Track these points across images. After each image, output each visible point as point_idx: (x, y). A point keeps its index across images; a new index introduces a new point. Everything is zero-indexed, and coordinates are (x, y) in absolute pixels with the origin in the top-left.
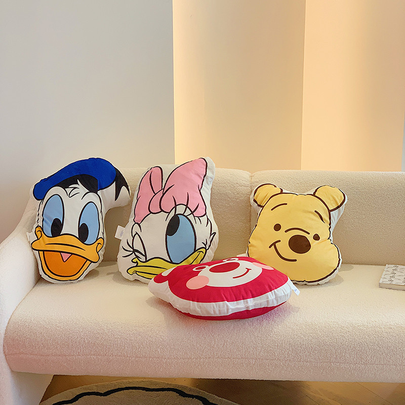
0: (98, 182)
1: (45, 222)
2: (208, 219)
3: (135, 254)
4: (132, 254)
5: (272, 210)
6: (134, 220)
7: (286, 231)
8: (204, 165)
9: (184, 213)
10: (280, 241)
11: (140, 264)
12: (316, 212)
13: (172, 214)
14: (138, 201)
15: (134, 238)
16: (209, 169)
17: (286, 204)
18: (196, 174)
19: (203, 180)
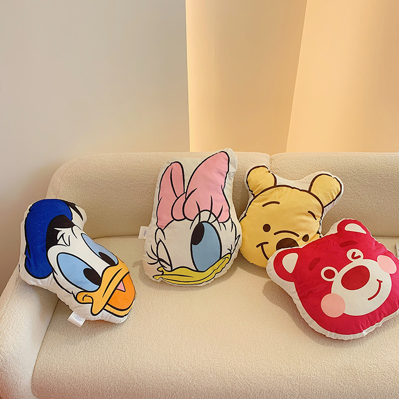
2: (232, 222)
3: (160, 263)
4: (157, 262)
5: (263, 206)
6: (157, 224)
7: (275, 234)
8: (226, 160)
9: (208, 220)
10: (267, 243)
11: (165, 273)
12: (309, 212)
13: (196, 222)
14: (159, 202)
15: (158, 245)
16: (231, 163)
17: (278, 203)
18: (219, 173)
19: (226, 178)
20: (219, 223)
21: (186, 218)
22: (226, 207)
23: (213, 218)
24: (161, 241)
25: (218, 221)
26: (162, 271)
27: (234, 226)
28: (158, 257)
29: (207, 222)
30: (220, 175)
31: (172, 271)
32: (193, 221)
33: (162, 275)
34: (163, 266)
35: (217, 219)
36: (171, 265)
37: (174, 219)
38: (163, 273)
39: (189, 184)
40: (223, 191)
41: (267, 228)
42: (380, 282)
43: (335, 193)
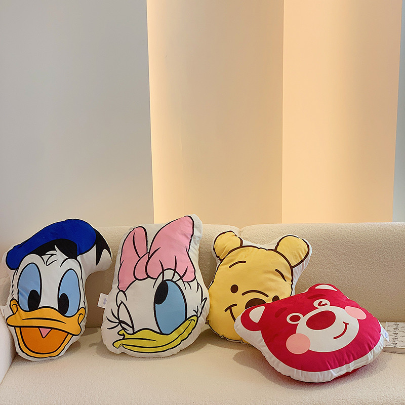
0: (78, 246)
1: (21, 294)
2: (198, 283)
3: (121, 325)
4: (118, 325)
5: (230, 267)
6: (118, 287)
7: (243, 294)
8: (191, 223)
9: (172, 279)
10: (236, 305)
11: (127, 336)
12: (276, 270)
13: (160, 280)
14: (121, 265)
15: (119, 307)
16: (196, 227)
17: (245, 262)
18: (182, 234)
19: (191, 240)
20: (183, 282)
21: (149, 277)
22: (191, 269)
23: (177, 277)
24: (122, 302)
25: (182, 280)
26: (124, 335)
27: (199, 287)
28: (118, 319)
29: (171, 280)
30: (184, 237)
31: (134, 333)
32: (157, 279)
33: (123, 339)
34: (124, 329)
35: (181, 278)
36: (133, 327)
37: (137, 279)
38: (124, 336)
39: (152, 244)
40: (188, 253)
41: (234, 289)
42: (346, 324)
43: (303, 253)
